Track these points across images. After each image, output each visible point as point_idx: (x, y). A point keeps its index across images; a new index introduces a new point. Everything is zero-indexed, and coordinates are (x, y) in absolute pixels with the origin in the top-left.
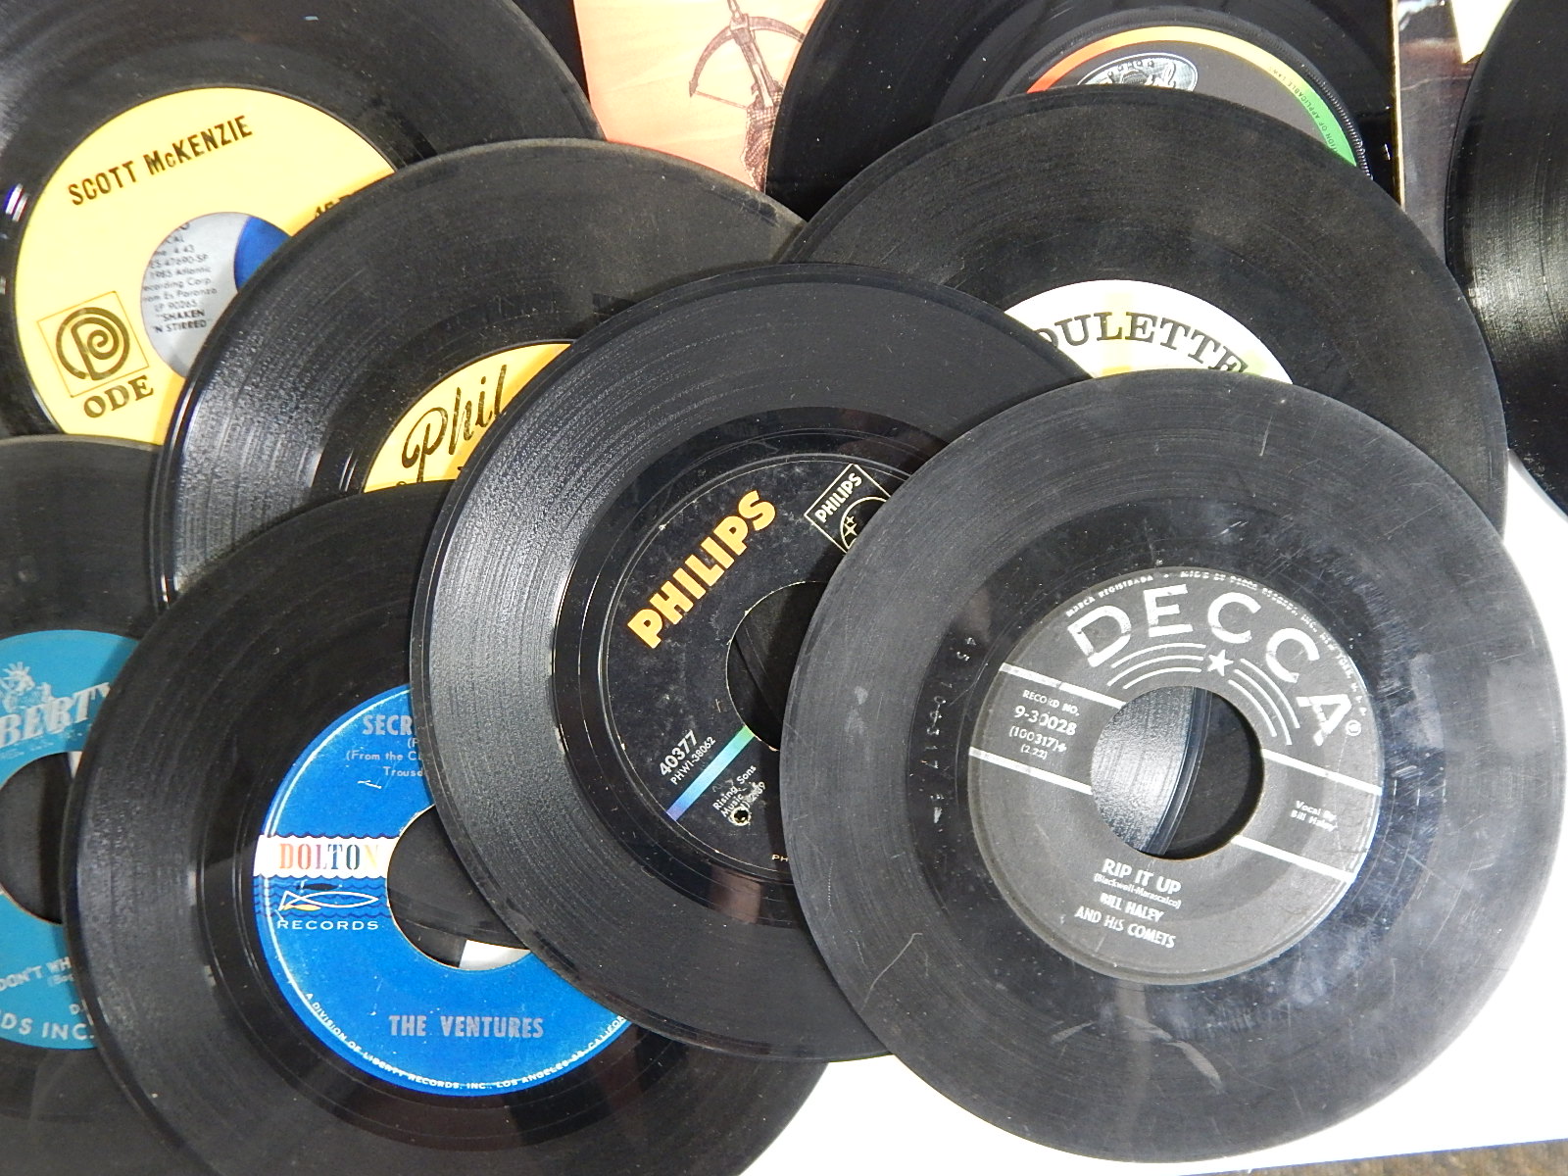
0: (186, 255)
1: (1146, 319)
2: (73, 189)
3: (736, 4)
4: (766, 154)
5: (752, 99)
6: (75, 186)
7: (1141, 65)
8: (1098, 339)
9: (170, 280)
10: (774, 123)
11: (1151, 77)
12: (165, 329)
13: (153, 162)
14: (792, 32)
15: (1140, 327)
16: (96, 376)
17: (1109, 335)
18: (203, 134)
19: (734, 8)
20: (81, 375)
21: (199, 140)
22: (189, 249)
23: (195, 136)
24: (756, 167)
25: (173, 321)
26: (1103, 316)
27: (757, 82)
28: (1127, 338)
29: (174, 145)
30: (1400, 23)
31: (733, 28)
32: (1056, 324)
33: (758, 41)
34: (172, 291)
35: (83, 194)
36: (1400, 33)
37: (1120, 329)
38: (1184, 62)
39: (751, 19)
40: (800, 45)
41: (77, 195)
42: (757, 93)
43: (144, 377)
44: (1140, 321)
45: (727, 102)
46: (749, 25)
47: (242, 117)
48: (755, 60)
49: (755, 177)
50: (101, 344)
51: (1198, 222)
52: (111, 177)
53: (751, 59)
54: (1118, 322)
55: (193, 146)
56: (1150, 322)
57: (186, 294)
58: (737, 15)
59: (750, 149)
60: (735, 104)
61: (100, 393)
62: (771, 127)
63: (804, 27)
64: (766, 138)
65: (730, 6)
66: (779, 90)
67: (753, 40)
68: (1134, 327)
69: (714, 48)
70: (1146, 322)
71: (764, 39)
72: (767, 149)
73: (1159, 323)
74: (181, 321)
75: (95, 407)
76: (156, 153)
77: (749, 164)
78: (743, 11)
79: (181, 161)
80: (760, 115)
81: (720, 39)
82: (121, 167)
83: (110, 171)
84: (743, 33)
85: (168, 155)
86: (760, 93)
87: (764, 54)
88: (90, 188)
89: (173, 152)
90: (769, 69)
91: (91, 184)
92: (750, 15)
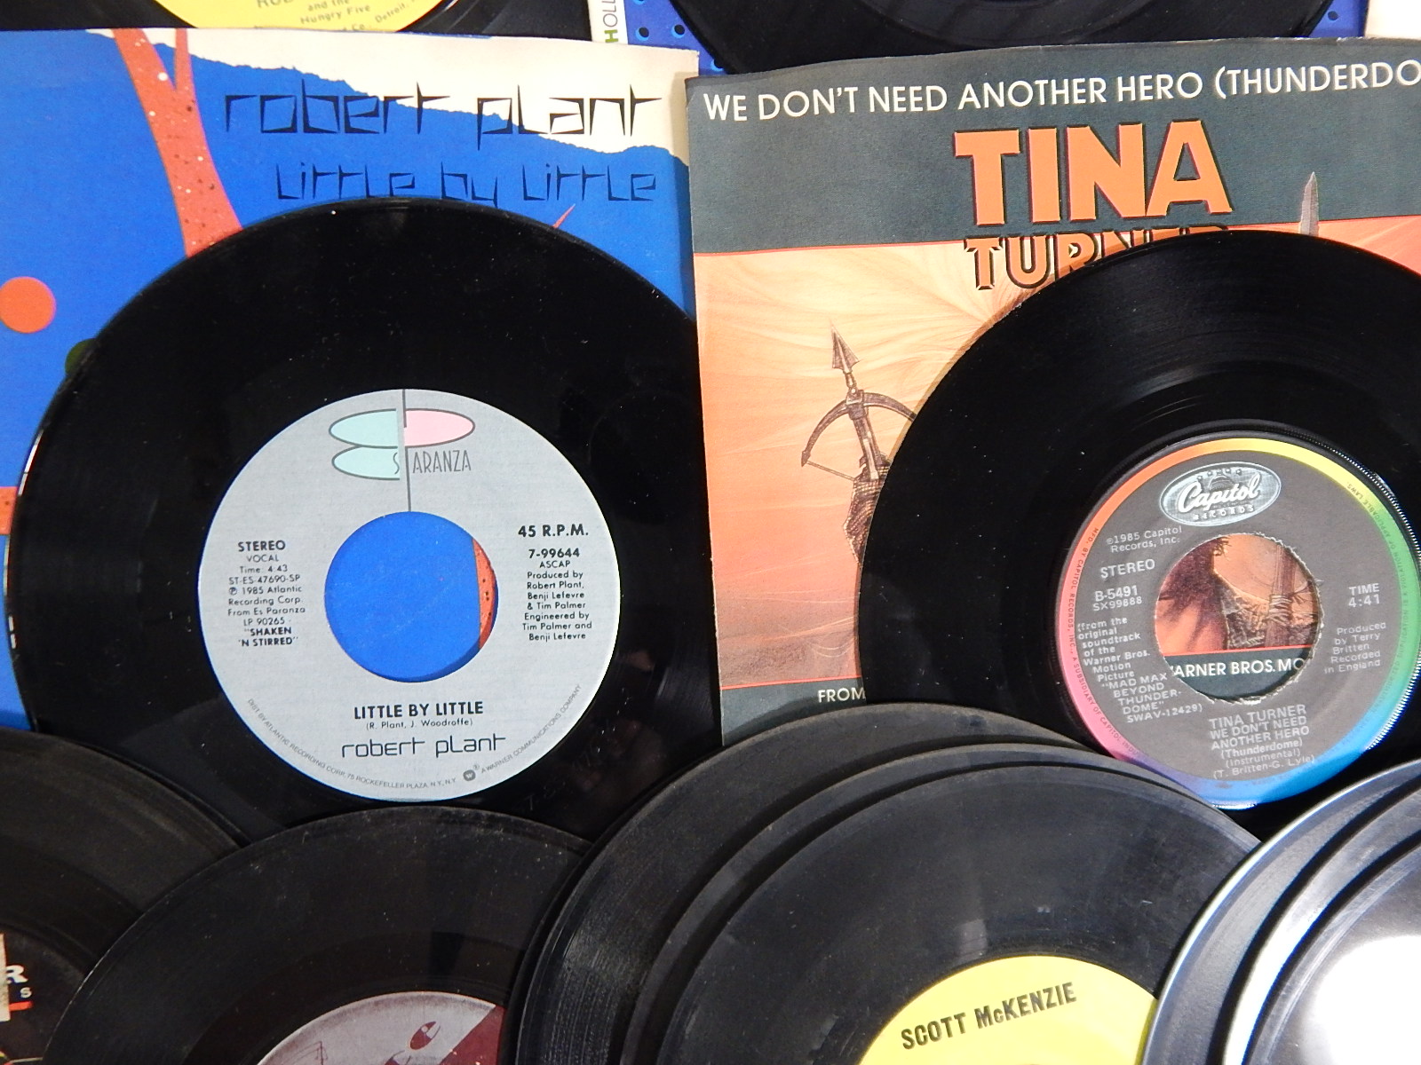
0: (280, 573)
2: (907, 1034)
3: (853, 381)
4: (866, 524)
5: (860, 471)
6: (908, 1031)
7: (1230, 472)
9: (262, 597)
10: (878, 495)
11: (1237, 485)
12: (251, 643)
13: (983, 1016)
14: (902, 409)
18: (1032, 995)
19: (851, 384)
21: (1028, 1001)
22: (283, 568)
23: (1024, 997)
24: (857, 535)
25: (260, 636)
27: (865, 455)
29: (1004, 1003)
31: (848, 403)
33: (870, 416)
34: (263, 607)
35: (914, 1038)
38: (1270, 473)
39: (866, 396)
40: (910, 423)
41: (910, 1039)
42: (865, 465)
45: (836, 473)
46: (863, 401)
47: (1069, 984)
48: (865, 434)
49: (855, 545)
52: (943, 1026)
53: (863, 433)
55: (1021, 1005)
57: (276, 612)
58: (853, 391)
59: (853, 519)
60: (843, 476)
62: (874, 499)
63: (915, 408)
64: (868, 509)
65: (848, 382)
66: (886, 464)
67: (865, 415)
69: (830, 421)
71: (876, 414)
72: (868, 519)
74: (267, 637)
76: (986, 1009)
77: (850, 533)
78: (859, 388)
79: (1008, 1018)
80: (865, 487)
81: (835, 413)
82: (953, 1018)
83: (943, 1021)
84: (857, 409)
85: (997, 1011)
86: (868, 466)
87: (874, 429)
88: (921, 1034)
89: (1002, 1009)
90: (878, 444)
91: (923, 1031)
92: (865, 391)
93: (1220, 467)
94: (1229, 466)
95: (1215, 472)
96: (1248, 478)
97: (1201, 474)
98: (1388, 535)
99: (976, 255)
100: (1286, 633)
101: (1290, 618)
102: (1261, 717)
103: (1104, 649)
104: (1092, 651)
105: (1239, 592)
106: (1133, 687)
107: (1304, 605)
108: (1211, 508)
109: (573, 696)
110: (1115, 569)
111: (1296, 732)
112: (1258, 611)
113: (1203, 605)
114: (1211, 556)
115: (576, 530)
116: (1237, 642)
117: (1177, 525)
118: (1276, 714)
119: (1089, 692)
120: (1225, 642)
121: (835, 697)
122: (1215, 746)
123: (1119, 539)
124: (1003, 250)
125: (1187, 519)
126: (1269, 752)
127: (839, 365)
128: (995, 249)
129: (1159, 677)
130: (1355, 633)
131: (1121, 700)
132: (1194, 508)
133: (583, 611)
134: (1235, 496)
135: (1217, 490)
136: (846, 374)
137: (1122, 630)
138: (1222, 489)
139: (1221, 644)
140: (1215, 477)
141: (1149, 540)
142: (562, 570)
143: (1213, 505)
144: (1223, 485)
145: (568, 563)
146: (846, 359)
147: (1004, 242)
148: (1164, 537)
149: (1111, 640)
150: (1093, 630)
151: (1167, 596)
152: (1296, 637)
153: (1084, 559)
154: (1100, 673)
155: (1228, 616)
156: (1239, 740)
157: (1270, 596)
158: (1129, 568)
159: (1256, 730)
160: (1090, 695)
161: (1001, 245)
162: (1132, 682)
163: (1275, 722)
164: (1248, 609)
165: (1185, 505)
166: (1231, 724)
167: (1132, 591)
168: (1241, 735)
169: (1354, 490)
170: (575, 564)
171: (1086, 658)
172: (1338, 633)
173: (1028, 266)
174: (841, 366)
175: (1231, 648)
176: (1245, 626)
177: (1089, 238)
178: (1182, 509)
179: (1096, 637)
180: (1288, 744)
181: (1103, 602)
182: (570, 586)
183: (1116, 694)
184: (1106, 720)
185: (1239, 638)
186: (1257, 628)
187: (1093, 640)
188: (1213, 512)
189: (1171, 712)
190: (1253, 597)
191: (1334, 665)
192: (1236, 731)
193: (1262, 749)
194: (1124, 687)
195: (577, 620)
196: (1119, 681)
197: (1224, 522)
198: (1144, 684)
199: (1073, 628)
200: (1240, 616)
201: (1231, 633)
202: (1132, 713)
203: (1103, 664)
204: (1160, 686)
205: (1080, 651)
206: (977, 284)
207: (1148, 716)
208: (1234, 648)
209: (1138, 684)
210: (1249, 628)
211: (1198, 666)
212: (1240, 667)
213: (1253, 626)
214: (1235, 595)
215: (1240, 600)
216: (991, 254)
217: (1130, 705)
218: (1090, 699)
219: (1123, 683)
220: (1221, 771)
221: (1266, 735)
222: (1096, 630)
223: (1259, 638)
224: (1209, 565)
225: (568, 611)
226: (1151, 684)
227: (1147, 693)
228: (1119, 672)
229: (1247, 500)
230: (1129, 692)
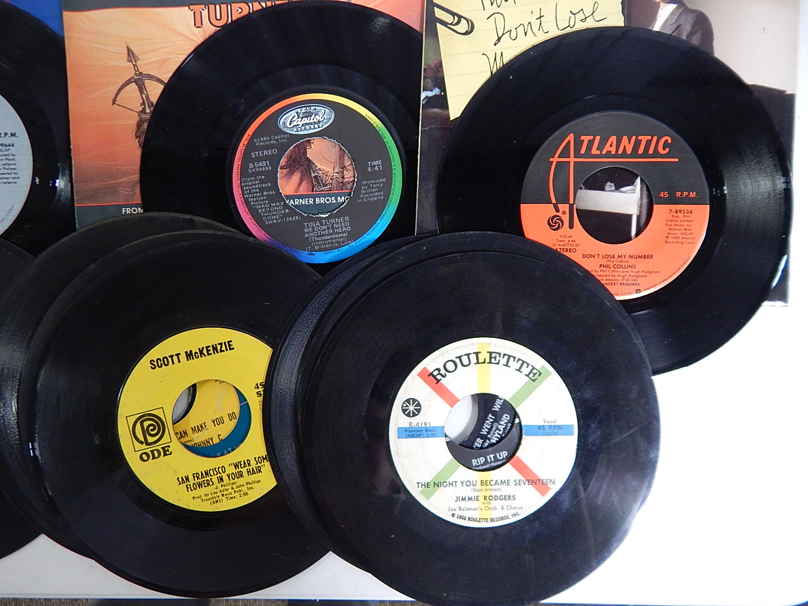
1: (496, 354)
2: (152, 362)
3: (137, 68)
4: (144, 133)
5: (141, 109)
7: (310, 109)
8: (475, 364)
10: (150, 119)
11: (314, 115)
13: (189, 355)
14: (161, 81)
15: (494, 358)
16: (148, 444)
17: (480, 361)
18: (213, 346)
20: (141, 443)
21: (211, 348)
23: (209, 347)
24: (140, 138)
26: (477, 354)
27: (143, 102)
28: (488, 363)
29: (199, 349)
30: (423, 101)
31: (135, 78)
32: (456, 358)
33: (146, 84)
35: (156, 364)
36: (423, 105)
37: (485, 359)
38: (329, 109)
39: (143, 75)
40: (164, 87)
41: (154, 365)
42: (143, 106)
43: (169, 446)
44: (494, 355)
45: (130, 109)
46: (142, 77)
47: (231, 341)
48: (143, 92)
49: (139, 143)
50: (152, 430)
51: (517, 311)
52: (170, 359)
54: (484, 356)
55: (208, 351)
56: (498, 355)
58: (137, 73)
59: (138, 130)
60: (132, 110)
61: (148, 451)
62: (148, 121)
63: (166, 80)
64: (145, 126)
65: (135, 68)
66: (153, 105)
67: (143, 83)
68: (491, 358)
69: (126, 86)
70: (496, 356)
71: (148, 83)
72: (145, 131)
73: (502, 355)
75: (145, 457)
76: (191, 351)
77: (137, 136)
78: (140, 71)
79: (201, 357)
80: (143, 116)
81: (129, 82)
82: (174, 355)
83: (170, 356)
84: (139, 80)
85: (196, 353)
86: (145, 107)
87: (147, 90)
88: (159, 363)
89: (198, 352)
90: (150, 97)
91: (161, 361)
92: (143, 73)
93: (306, 107)
94: (310, 106)
95: (303, 109)
96: (319, 112)
97: (297, 110)
98: (385, 138)
99: (194, 13)
100: (341, 184)
101: (343, 178)
102: (328, 222)
103: (254, 190)
104: (248, 191)
105: (319, 166)
106: (267, 208)
107: (349, 172)
108: (302, 126)
109: (11, 209)
110: (259, 154)
111: (344, 229)
112: (328, 175)
113: (302, 172)
114: (306, 149)
115: (13, 135)
116: (318, 189)
117: (287, 133)
118: (335, 221)
119: (247, 210)
120: (313, 189)
121: (131, 212)
122: (306, 235)
123: (260, 139)
124: (207, 10)
125: (291, 130)
126: (332, 239)
127: (130, 60)
128: (203, 10)
129: (280, 204)
130: (371, 183)
131: (262, 214)
132: (294, 125)
133: (15, 171)
134: (313, 120)
135: (305, 117)
136: (134, 65)
137: (262, 182)
138: (307, 117)
139: (311, 190)
140: (304, 111)
141: (274, 140)
142: (6, 153)
143: (303, 124)
144: (308, 115)
145: (9, 149)
146: (134, 58)
147: (207, 7)
148: (281, 139)
149: (257, 186)
150: (249, 182)
151: (285, 167)
152: (346, 187)
153: (244, 149)
154: (252, 201)
155: (314, 177)
156: (318, 233)
157: (334, 168)
158: (265, 153)
159: (326, 228)
160: (248, 211)
161: (206, 8)
162: (267, 205)
163: (335, 225)
164: (324, 174)
165: (290, 124)
166: (314, 225)
167: (267, 163)
168: (319, 230)
169: (368, 117)
170: (12, 150)
171: (245, 194)
172: (364, 183)
173: (218, 17)
174: (131, 62)
175: (316, 192)
176: (322, 182)
177: (246, 5)
178: (289, 126)
179: (250, 184)
180: (341, 235)
181: (253, 168)
182: (10, 160)
183: (260, 211)
184: (255, 223)
185: (319, 187)
186: (328, 182)
187: (248, 186)
188: (303, 128)
189: (286, 220)
190: (325, 168)
191: (363, 199)
192: (317, 229)
193: (329, 237)
194: (263, 208)
195: (13, 176)
196: (261, 205)
197: (309, 132)
198: (273, 207)
199: (239, 181)
200: (320, 177)
201: (315, 185)
202: (267, 220)
203: (253, 197)
204: (281, 208)
205: (243, 191)
206: (195, 25)
207: (275, 221)
208: (317, 191)
209: (270, 207)
210: (324, 182)
211: (301, 200)
212: (320, 200)
213: (326, 181)
214: (317, 167)
215: (319, 169)
216: (201, 12)
217: (267, 216)
218: (248, 213)
219: (263, 206)
220: (309, 247)
221: (331, 231)
222: (250, 181)
223: (329, 187)
224: (305, 153)
225: (8, 171)
226: (276, 207)
227: (274, 211)
228: (261, 200)
229: (319, 122)
230: (266, 210)
